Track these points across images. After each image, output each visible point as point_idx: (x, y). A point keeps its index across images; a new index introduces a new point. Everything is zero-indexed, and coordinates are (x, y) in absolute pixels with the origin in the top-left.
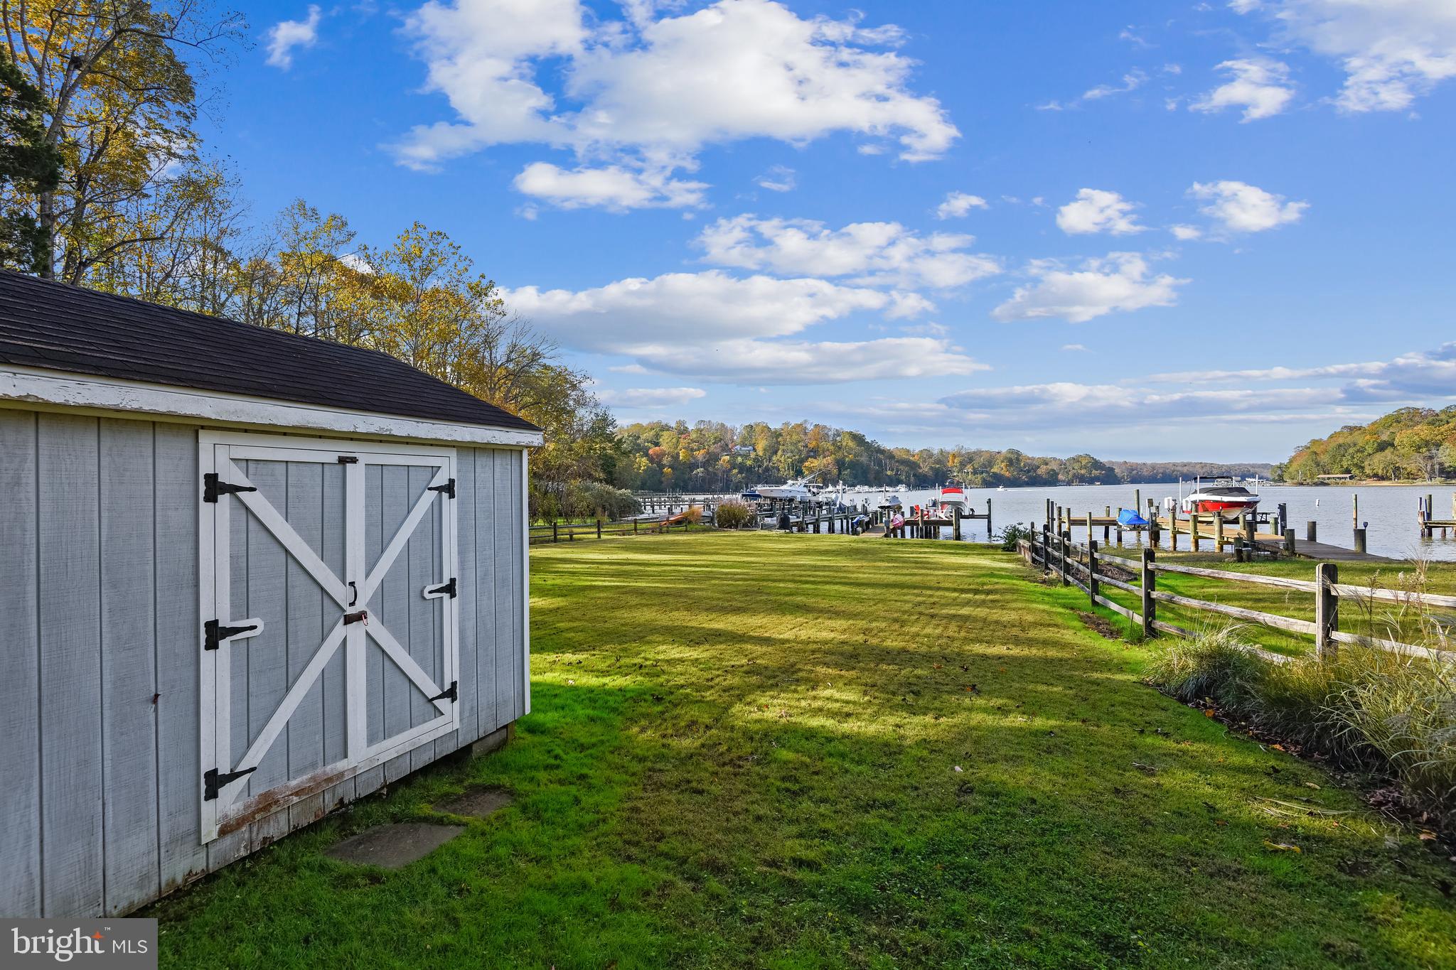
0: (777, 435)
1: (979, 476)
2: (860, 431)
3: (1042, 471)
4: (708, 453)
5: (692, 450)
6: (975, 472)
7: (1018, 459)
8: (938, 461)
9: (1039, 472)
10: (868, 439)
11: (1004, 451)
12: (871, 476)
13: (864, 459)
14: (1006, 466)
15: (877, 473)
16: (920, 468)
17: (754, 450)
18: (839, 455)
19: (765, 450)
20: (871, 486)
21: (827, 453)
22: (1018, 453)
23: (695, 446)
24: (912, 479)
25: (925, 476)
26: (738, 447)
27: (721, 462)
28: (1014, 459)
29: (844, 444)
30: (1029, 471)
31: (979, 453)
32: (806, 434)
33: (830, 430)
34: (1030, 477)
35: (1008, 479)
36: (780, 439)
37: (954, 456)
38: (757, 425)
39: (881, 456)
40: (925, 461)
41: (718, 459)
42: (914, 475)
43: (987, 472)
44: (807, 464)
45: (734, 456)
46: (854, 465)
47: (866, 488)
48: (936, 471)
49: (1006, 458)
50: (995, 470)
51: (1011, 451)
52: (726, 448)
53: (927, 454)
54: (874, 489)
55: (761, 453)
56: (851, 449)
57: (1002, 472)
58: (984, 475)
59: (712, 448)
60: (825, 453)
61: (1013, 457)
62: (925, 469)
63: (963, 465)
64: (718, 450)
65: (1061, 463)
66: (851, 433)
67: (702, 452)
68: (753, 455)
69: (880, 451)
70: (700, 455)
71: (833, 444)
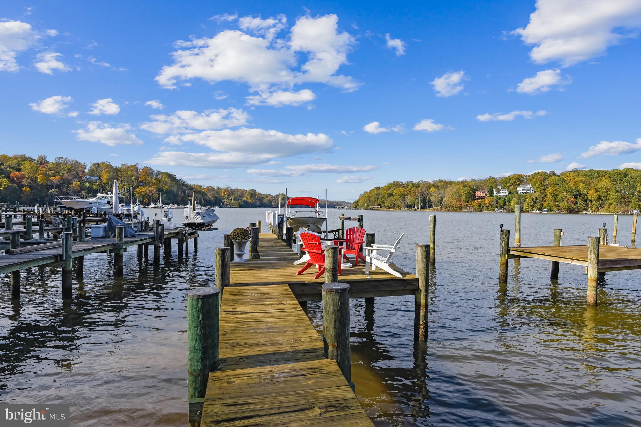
0: (117, 170)
1: (237, 202)
2: (173, 173)
3: (265, 200)
4: (62, 179)
5: (49, 176)
6: (235, 200)
7: (255, 194)
8: (217, 193)
9: (264, 201)
10: (178, 178)
11: (248, 189)
12: (179, 199)
13: (175, 189)
14: (250, 197)
15: (183, 197)
16: (207, 196)
17: (100, 179)
18: (159, 186)
19: (108, 179)
20: (178, 204)
21: (151, 184)
22: (255, 191)
23: (51, 173)
24: (203, 202)
25: (210, 200)
26: (88, 176)
27: (73, 185)
28: (253, 194)
29: (163, 179)
30: (260, 200)
31: (237, 190)
32: (137, 171)
33: (154, 170)
34: (260, 203)
35: (251, 203)
36: (119, 173)
37: (225, 191)
38: (103, 163)
39: (185, 188)
40: (210, 192)
41: (69, 183)
42: (204, 200)
43: (241, 200)
44: (137, 190)
45: (83, 182)
46: (168, 192)
47: (176, 206)
48: (216, 198)
49: (250, 193)
50: (245, 199)
51: (252, 190)
52: (77, 176)
53: (211, 188)
54: (180, 207)
55: (105, 182)
56: (167, 183)
57: (248, 200)
58: (239, 201)
59: (65, 176)
60: (150, 184)
61: (253, 193)
62: (210, 197)
63: (229, 195)
64: (71, 177)
65: (273, 197)
66: (167, 173)
67: (57, 177)
68: (99, 182)
69: (184, 185)
70: (55, 180)
71: (156, 179)
